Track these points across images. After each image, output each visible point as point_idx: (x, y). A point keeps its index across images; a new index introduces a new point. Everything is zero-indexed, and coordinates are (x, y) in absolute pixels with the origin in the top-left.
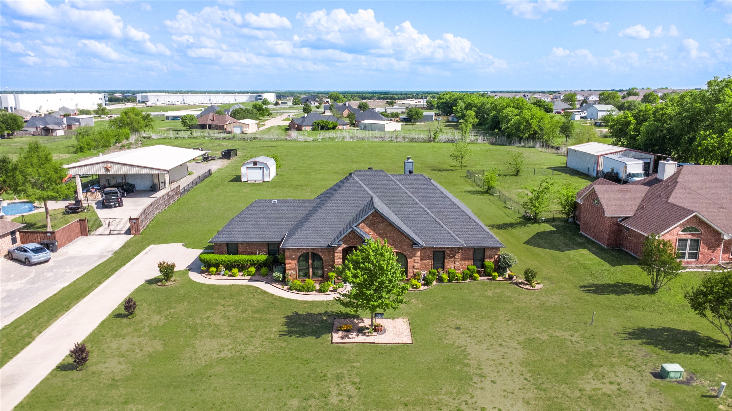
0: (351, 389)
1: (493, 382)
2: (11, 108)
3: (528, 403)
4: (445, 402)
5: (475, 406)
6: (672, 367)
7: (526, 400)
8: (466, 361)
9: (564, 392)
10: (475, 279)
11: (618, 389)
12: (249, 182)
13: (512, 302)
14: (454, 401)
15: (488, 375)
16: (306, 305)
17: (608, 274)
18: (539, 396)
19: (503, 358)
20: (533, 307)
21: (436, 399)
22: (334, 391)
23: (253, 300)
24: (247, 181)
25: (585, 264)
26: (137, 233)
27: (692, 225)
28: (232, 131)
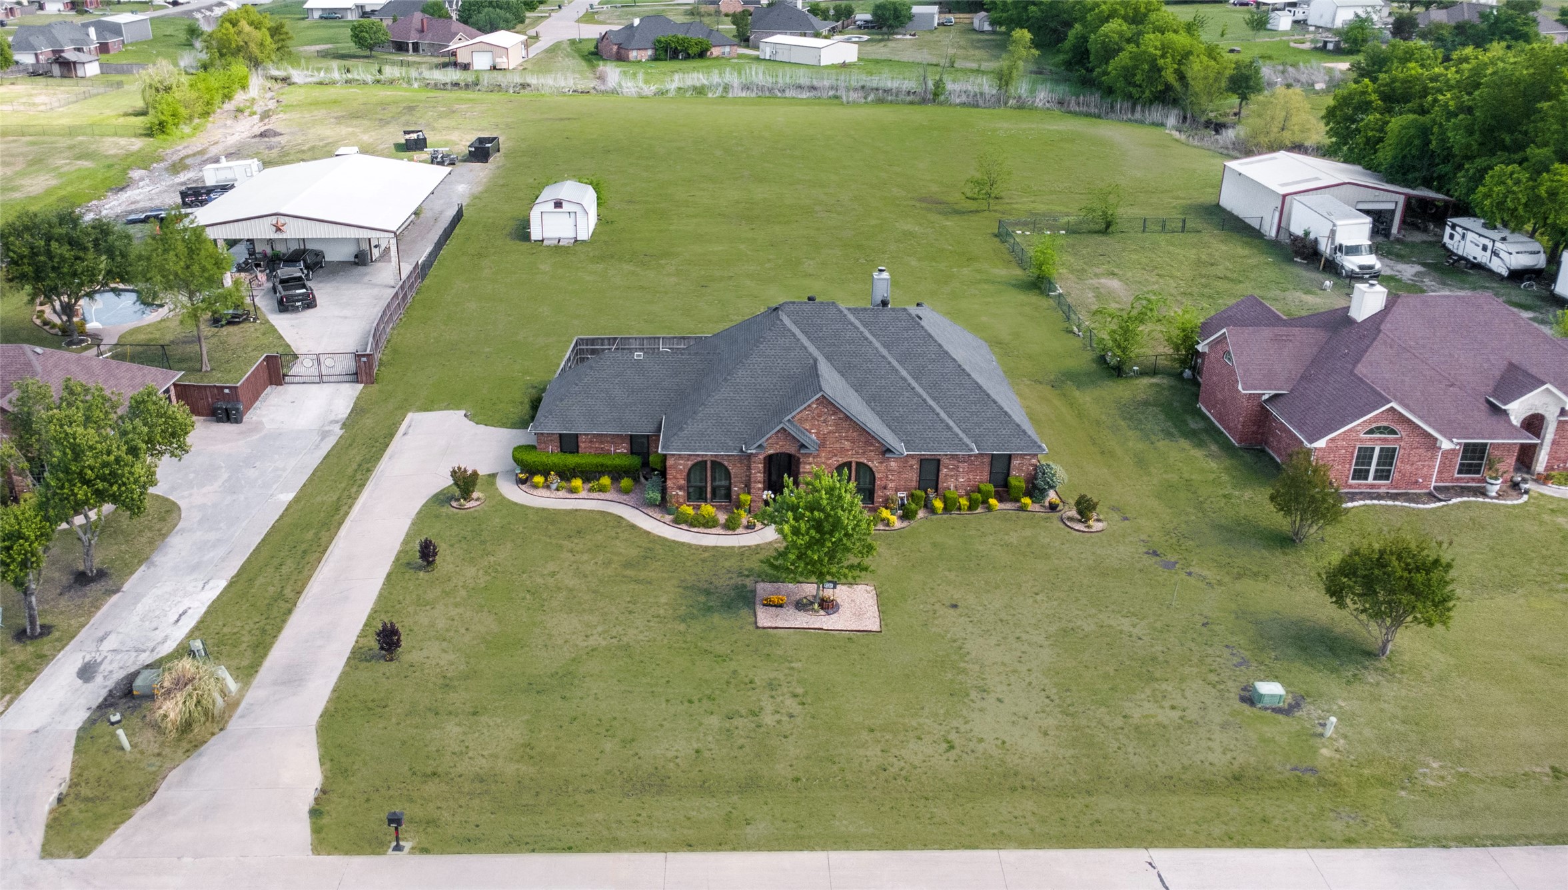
0: (791, 704)
1: (999, 700)
3: (1046, 734)
4: (926, 728)
5: (969, 735)
6: (1270, 689)
7: (1043, 729)
8: (962, 665)
9: (1101, 719)
10: (989, 509)
11: (1182, 718)
12: (545, 243)
13: (1047, 557)
14: (940, 727)
15: (993, 688)
16: (706, 555)
17: (1226, 504)
18: (1063, 724)
19: (1020, 662)
20: (1082, 569)
21: (914, 724)
22: (769, 708)
23: (617, 542)
24: (542, 241)
25: (1192, 480)
26: (371, 380)
27: (1385, 424)
28: (469, 64)
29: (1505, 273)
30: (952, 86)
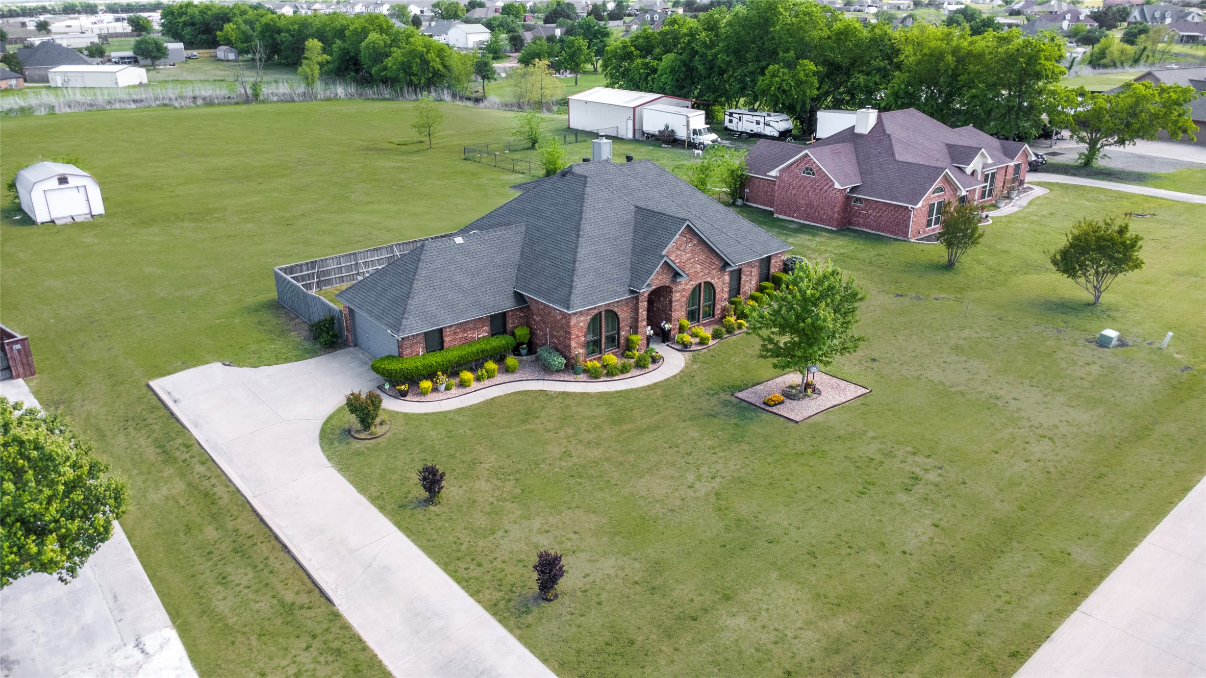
0: (923, 460)
1: (1015, 399)
12: (57, 222)
19: (974, 374)
24: (53, 222)
26: (28, 373)
27: (940, 185)
29: (776, 134)
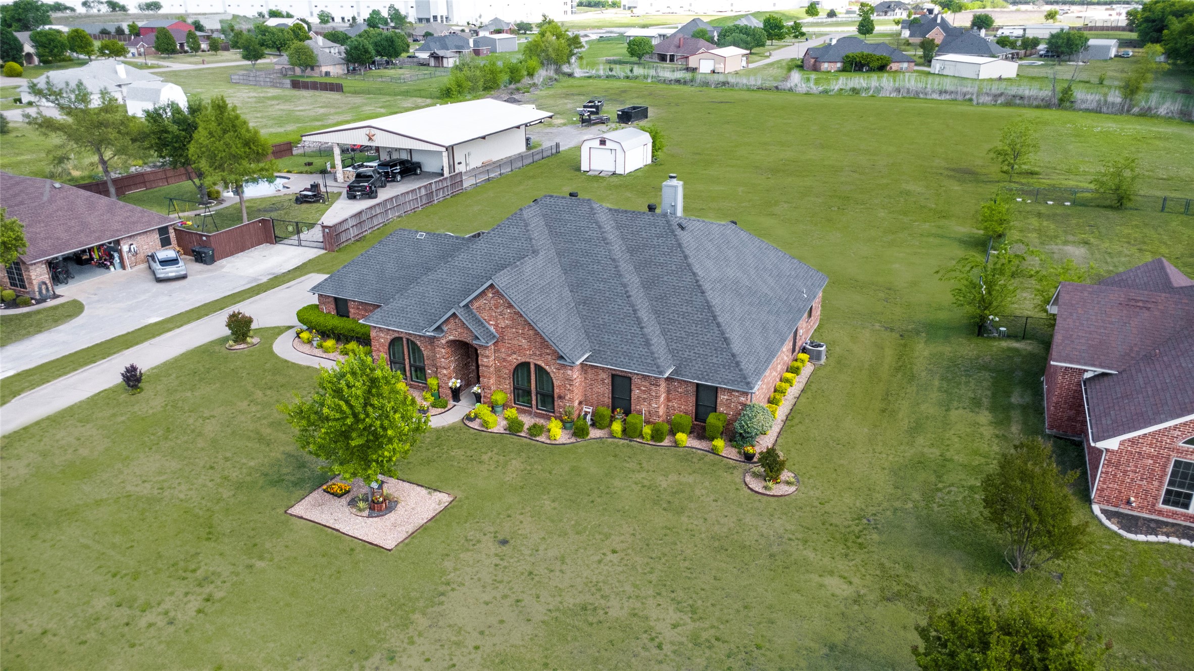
0: (191, 608)
2: (442, 17)
10: (675, 444)
24: (589, 171)
26: (331, 249)
28: (696, 69)
30: (1079, 94)
